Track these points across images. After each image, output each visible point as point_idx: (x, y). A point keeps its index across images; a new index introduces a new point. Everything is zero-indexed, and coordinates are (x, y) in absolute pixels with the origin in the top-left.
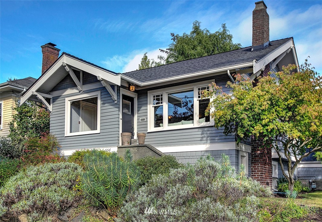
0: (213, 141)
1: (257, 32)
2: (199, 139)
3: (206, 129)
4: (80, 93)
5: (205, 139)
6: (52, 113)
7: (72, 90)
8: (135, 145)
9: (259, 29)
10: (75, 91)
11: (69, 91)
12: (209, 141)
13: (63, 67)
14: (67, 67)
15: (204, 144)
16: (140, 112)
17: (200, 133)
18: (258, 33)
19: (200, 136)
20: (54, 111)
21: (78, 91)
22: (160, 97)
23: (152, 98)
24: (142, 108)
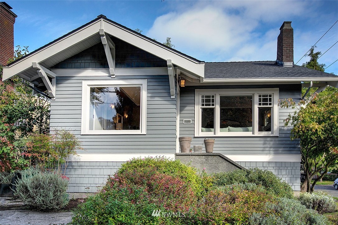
0: (276, 153)
1: (287, 49)
2: (261, 149)
3: (268, 139)
4: (110, 78)
5: (267, 149)
6: (54, 99)
7: (95, 71)
8: (201, 153)
9: (289, 47)
10: (101, 73)
11: (89, 72)
12: (272, 152)
13: (98, 36)
14: (105, 37)
15: (267, 154)
16: (183, 112)
17: (262, 142)
18: (288, 51)
19: (262, 146)
20: (58, 96)
21: (108, 75)
22: (211, 98)
23: (201, 98)
24: (187, 108)
